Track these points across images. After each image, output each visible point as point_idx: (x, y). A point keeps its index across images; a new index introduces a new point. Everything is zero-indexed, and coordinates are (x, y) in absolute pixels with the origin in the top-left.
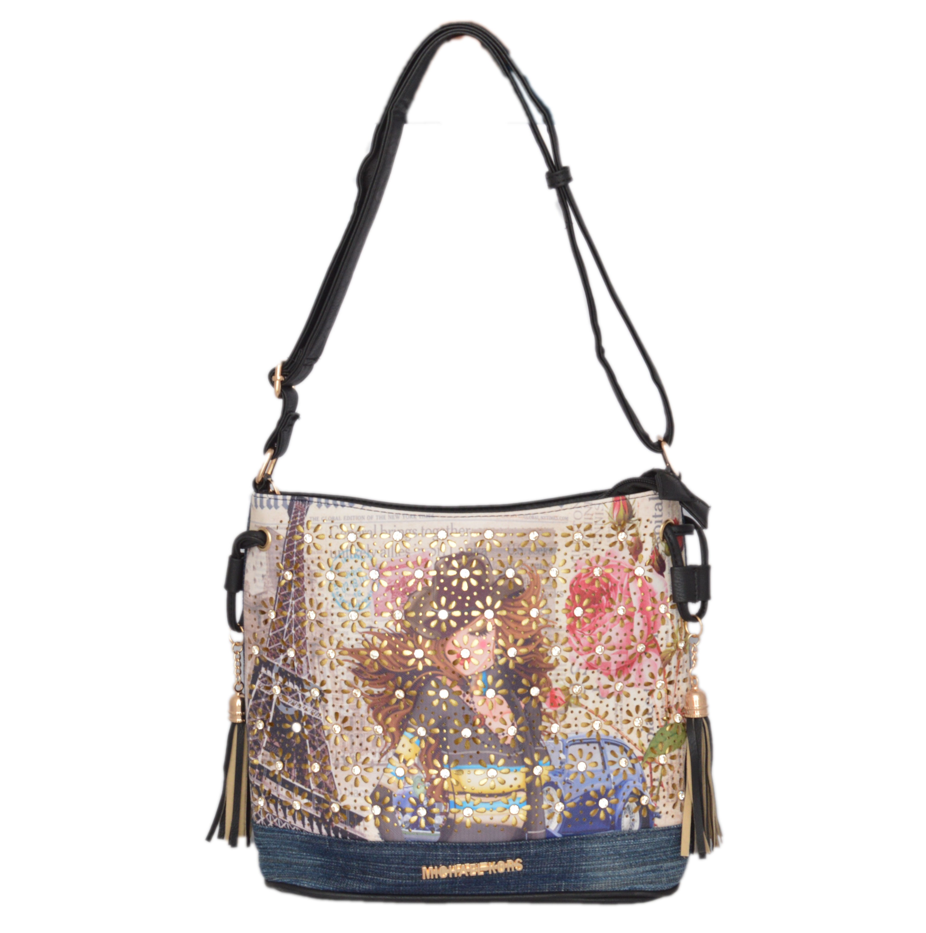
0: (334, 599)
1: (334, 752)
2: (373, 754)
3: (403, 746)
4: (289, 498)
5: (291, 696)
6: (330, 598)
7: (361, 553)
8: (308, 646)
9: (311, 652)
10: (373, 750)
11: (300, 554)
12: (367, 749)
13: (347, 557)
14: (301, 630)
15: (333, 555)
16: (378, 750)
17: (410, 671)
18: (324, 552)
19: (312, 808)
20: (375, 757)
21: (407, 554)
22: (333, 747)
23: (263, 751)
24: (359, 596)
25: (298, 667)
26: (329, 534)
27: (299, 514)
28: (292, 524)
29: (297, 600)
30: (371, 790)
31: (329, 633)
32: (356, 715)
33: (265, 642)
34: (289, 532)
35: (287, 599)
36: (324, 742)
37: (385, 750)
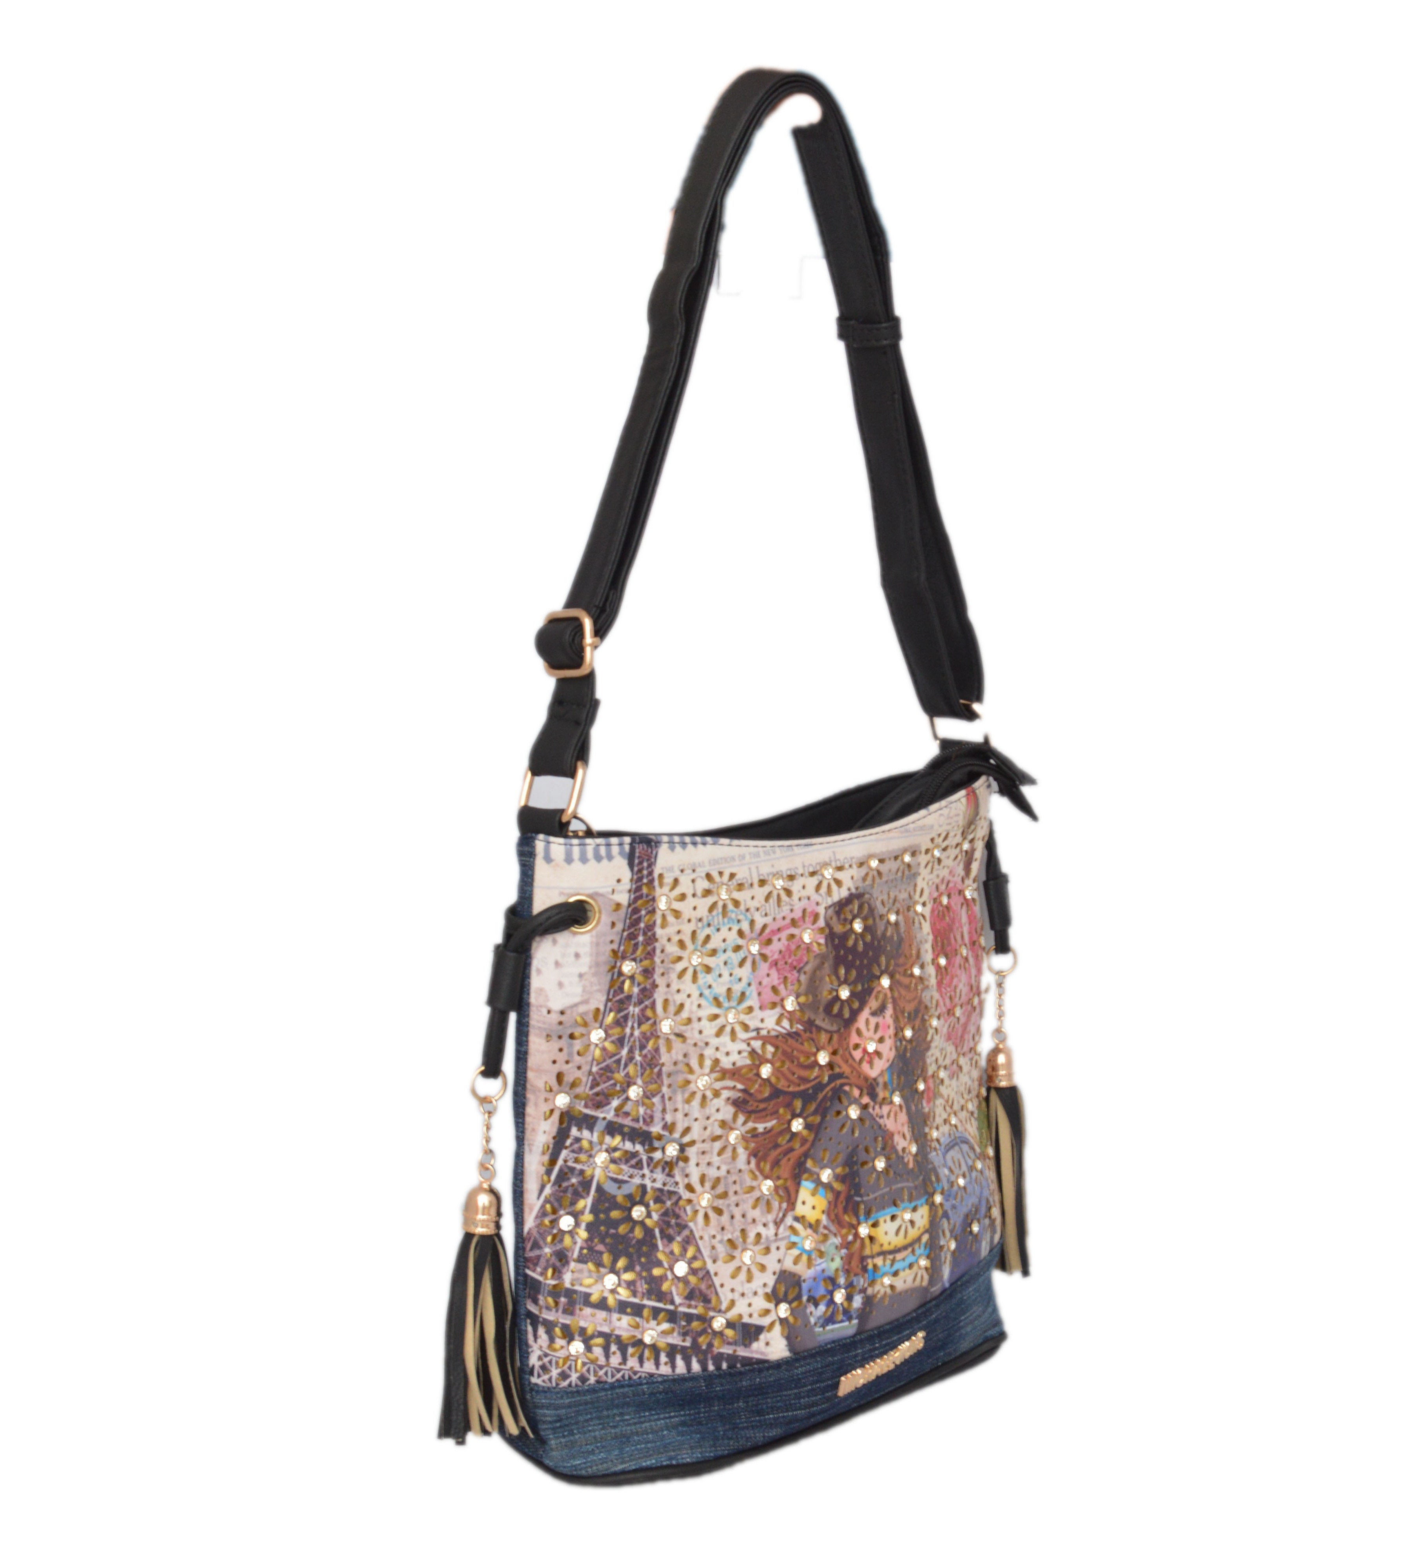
0: (701, 995)
1: (706, 1237)
2: (765, 1225)
3: (804, 1203)
4: (627, 840)
5: (629, 1164)
6: (695, 994)
7: (737, 915)
8: (664, 1077)
9: (670, 1086)
10: (764, 1220)
11: (649, 930)
12: (754, 1221)
13: (719, 924)
14: (651, 1054)
15: (700, 924)
16: (770, 1218)
17: (813, 1087)
18: (686, 921)
19: (675, 1334)
20: (769, 1229)
21: (791, 907)
22: (703, 1230)
23: (573, 1265)
24: (737, 983)
25: (645, 1113)
26: (692, 892)
27: (645, 864)
28: (636, 882)
29: (642, 1006)
30: (771, 1280)
31: (697, 1049)
32: (732, 1171)
33: (583, 1084)
34: (632, 897)
35: (625, 1006)
36: (685, 1226)
37: (781, 1215)
